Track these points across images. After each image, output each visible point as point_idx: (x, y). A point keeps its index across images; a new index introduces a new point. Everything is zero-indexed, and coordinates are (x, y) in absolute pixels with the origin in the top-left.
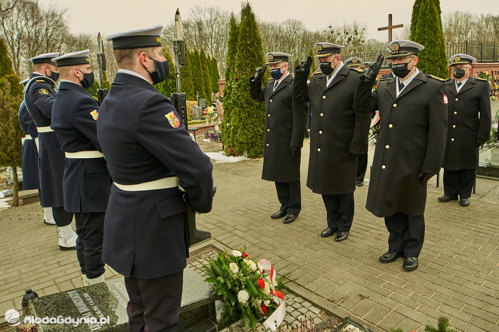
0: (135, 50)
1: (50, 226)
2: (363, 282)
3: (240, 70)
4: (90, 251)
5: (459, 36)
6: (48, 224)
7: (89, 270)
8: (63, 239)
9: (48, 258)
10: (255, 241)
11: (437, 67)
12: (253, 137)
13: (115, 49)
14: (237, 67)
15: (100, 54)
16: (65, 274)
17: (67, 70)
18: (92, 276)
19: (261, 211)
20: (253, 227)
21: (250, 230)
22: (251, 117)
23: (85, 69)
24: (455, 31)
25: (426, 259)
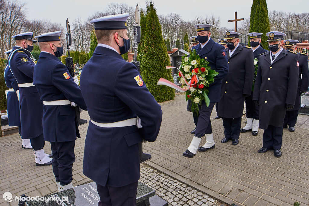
0: (111, 31)
1: (27, 150)
2: (239, 181)
3: (147, 46)
4: (63, 167)
5: (276, 26)
6: (25, 148)
7: (62, 180)
8: (39, 159)
9: (29, 172)
10: (167, 157)
11: (266, 45)
12: (156, 89)
13: (96, 29)
14: (146, 43)
15: (68, 34)
16: (42, 182)
17: (45, 44)
18: (64, 184)
19: (167, 137)
20: (163, 147)
21: (162, 149)
22: (155, 76)
23: (57, 44)
24: (273, 23)
25: (275, 165)
